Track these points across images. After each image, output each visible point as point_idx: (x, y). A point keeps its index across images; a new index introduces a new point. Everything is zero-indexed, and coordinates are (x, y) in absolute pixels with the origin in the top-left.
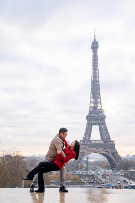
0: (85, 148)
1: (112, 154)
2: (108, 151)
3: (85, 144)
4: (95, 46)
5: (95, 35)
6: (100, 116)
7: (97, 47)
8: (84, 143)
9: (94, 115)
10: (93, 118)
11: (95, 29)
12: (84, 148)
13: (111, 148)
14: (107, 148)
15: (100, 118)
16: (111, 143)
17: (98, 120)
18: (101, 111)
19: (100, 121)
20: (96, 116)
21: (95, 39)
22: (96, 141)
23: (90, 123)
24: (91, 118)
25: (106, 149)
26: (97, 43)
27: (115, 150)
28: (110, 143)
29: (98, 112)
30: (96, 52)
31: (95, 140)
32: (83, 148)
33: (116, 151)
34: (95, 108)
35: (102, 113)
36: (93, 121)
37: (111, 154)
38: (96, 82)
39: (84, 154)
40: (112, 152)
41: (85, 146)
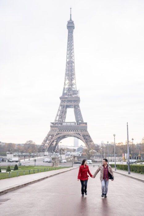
0: (55, 131)
1: (83, 137)
2: (80, 133)
3: (55, 127)
4: (71, 26)
5: (71, 15)
6: (73, 98)
7: (73, 27)
8: (54, 126)
9: (67, 96)
10: (66, 100)
11: (71, 8)
12: (54, 131)
13: (83, 131)
15: (73, 99)
16: (84, 125)
17: (71, 101)
18: (76, 92)
19: (73, 103)
20: (69, 98)
21: (71, 19)
22: (72, 123)
23: (62, 105)
24: (64, 99)
25: (78, 131)
26: (72, 23)
27: (87, 132)
28: (82, 125)
29: (72, 94)
30: (72, 32)
32: (53, 131)
33: (88, 133)
34: (69, 89)
35: (76, 94)
36: (66, 103)
37: (82, 136)
38: (70, 62)
39: (54, 137)
40: (84, 134)
41: (55, 128)
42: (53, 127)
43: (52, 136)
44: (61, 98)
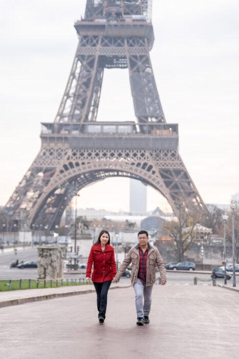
0: (60, 155)
1: (163, 176)
2: (150, 162)
3: (60, 139)
6: (128, 26)
8: (56, 135)
9: (102, 21)
10: (101, 34)
12: (55, 154)
13: (162, 155)
14: (147, 154)
15: (128, 32)
16: (166, 133)
17: (119, 41)
19: (126, 46)
20: (110, 26)
22: (121, 127)
23: (86, 54)
24: (91, 33)
25: (143, 155)
27: (179, 158)
28: (158, 132)
29: (122, 10)
31: (117, 124)
32: (51, 154)
33: (182, 164)
36: (99, 46)
37: (157, 174)
39: (55, 176)
40: (165, 167)
41: (60, 145)
42: (52, 139)
43: (48, 174)
44: (78, 27)
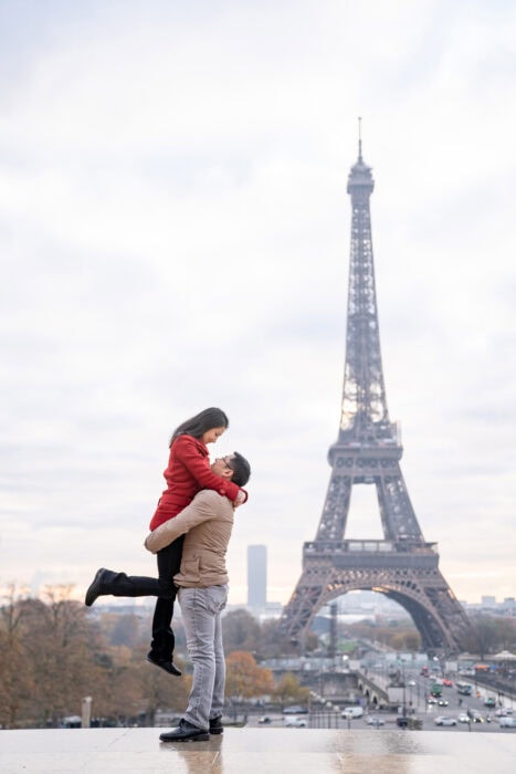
0: (324, 573)
1: (428, 595)
2: (414, 581)
3: (323, 557)
4: (361, 185)
5: (360, 142)
6: (382, 450)
7: (370, 188)
8: (319, 554)
9: (356, 445)
10: (355, 456)
11: (360, 119)
12: (320, 572)
13: (424, 573)
14: (409, 572)
15: (381, 455)
16: (425, 551)
17: (373, 463)
18: (387, 429)
19: (380, 467)
20: (365, 449)
21: (360, 158)
22: (366, 545)
23: (342, 475)
24: (346, 456)
25: (405, 573)
26: (367, 172)
27: (441, 577)
28: (418, 550)
29: (374, 435)
30: (366, 206)
31: (363, 542)
32: (316, 572)
33: (444, 582)
34: (362, 418)
35: (389, 437)
36: (354, 467)
37: (422, 592)
38: (363, 317)
39: (322, 595)
40: (429, 586)
41: (323, 564)
42: (316, 557)
43: (315, 592)
